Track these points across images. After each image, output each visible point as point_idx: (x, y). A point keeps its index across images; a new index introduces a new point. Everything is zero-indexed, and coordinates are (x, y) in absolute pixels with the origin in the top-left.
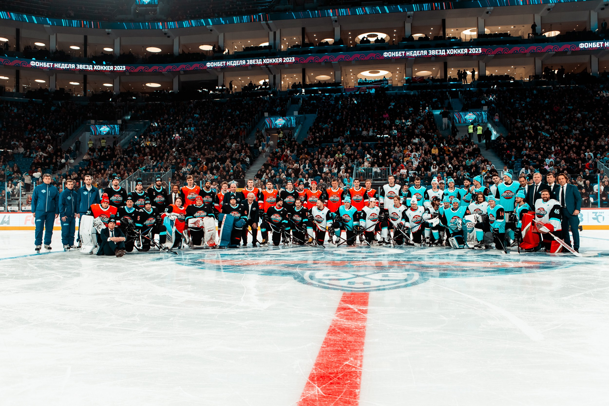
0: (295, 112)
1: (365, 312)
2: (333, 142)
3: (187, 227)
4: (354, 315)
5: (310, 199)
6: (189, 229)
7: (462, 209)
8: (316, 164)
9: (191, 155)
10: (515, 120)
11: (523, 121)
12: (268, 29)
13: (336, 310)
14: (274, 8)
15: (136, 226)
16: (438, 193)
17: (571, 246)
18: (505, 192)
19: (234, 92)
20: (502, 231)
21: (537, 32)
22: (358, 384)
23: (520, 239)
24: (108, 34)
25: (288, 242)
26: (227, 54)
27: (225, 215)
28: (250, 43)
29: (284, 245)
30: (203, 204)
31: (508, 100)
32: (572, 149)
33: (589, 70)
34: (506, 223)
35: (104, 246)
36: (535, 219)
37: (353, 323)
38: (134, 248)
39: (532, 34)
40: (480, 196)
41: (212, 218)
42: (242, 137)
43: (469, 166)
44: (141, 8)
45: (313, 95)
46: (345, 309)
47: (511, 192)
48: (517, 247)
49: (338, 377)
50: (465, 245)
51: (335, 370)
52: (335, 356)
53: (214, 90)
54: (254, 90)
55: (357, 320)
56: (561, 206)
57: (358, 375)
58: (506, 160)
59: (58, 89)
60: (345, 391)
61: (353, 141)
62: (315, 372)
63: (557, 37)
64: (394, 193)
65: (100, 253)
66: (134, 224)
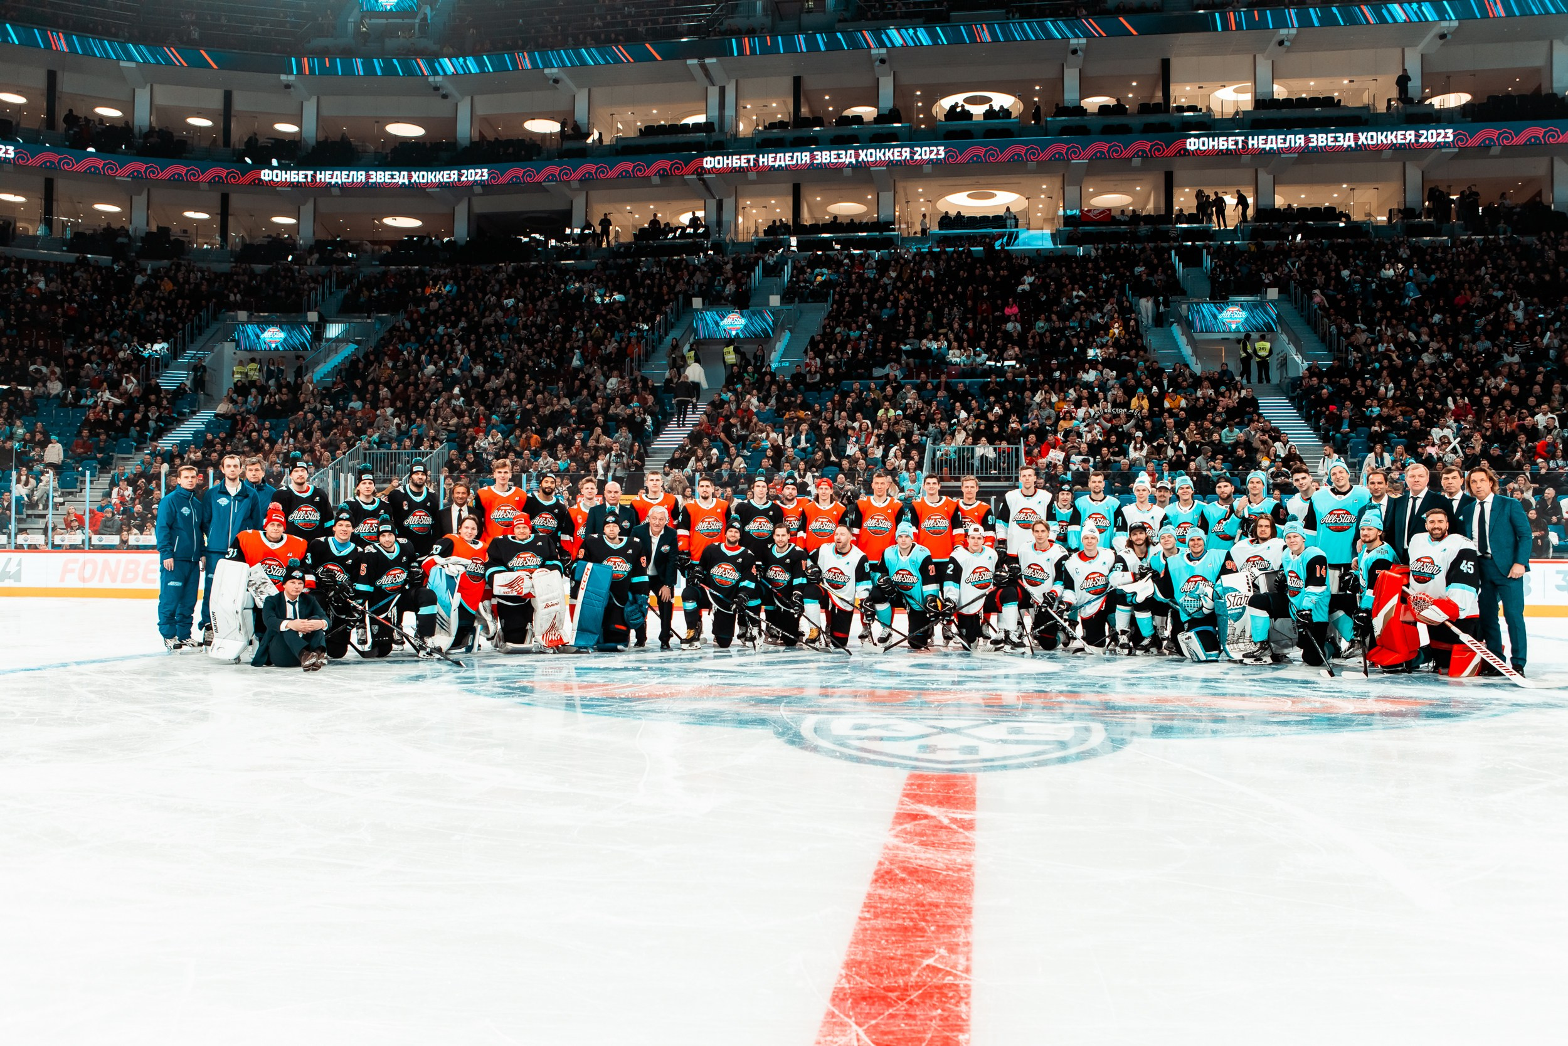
0: (771, 297)
1: (969, 826)
2: (871, 377)
3: (489, 595)
4: (940, 833)
5: (814, 526)
6: (494, 601)
7: (1214, 558)
8: (827, 436)
9: (499, 406)
10: (1352, 325)
11: (1371, 330)
12: (706, 81)
13: (891, 818)
14: (721, 24)
15: (356, 591)
16: (1151, 514)
17: (1504, 659)
18: (1331, 513)
19: (613, 243)
20: (1320, 616)
21: (1410, 95)
22: (963, 1020)
23: (1368, 640)
24: (288, 86)
25: (755, 638)
26: (598, 143)
27: (590, 565)
28: (658, 116)
29: (744, 645)
30: (532, 536)
31: (1333, 274)
32: (1502, 404)
33: (1546, 198)
34: (1333, 596)
35: (270, 641)
36: (1408, 586)
37: (940, 854)
38: (349, 647)
39: (1399, 99)
40: (1264, 522)
41: (557, 572)
42: (632, 361)
43: (1230, 445)
44: (374, 21)
45: (819, 253)
46: (914, 817)
47: (1348, 513)
48: (1361, 659)
49: (908, 999)
50: (1221, 652)
51: (901, 982)
52: (897, 942)
53: (561, 237)
54: (666, 238)
55: (949, 847)
56: (1479, 554)
57: (963, 995)
58: (1327, 431)
59: (154, 229)
60: (931, 1039)
61: (923, 376)
62: (847, 986)
63: (1464, 109)
64: (1034, 512)
65: (263, 660)
66: (351, 586)
